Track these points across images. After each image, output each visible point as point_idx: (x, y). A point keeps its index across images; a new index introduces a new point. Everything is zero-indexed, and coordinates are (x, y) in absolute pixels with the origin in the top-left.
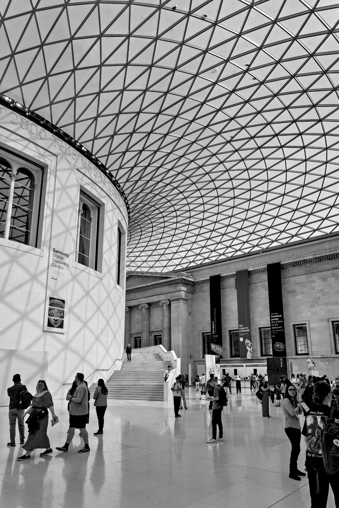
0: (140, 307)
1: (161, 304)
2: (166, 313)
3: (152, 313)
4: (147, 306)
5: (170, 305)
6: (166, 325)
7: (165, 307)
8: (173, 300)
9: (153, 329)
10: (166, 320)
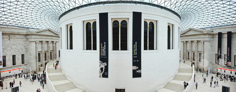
0: (194, 42)
1: (201, 42)
2: (203, 45)
3: (199, 44)
4: (196, 42)
5: (204, 43)
6: (202, 50)
7: (202, 43)
8: (205, 41)
9: (199, 51)
10: (203, 48)
